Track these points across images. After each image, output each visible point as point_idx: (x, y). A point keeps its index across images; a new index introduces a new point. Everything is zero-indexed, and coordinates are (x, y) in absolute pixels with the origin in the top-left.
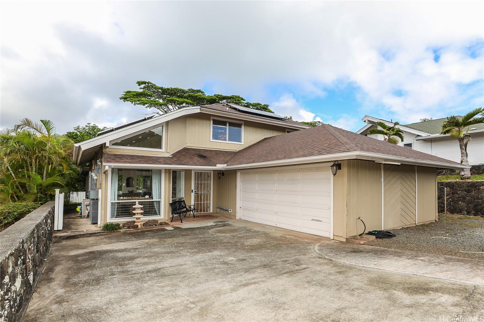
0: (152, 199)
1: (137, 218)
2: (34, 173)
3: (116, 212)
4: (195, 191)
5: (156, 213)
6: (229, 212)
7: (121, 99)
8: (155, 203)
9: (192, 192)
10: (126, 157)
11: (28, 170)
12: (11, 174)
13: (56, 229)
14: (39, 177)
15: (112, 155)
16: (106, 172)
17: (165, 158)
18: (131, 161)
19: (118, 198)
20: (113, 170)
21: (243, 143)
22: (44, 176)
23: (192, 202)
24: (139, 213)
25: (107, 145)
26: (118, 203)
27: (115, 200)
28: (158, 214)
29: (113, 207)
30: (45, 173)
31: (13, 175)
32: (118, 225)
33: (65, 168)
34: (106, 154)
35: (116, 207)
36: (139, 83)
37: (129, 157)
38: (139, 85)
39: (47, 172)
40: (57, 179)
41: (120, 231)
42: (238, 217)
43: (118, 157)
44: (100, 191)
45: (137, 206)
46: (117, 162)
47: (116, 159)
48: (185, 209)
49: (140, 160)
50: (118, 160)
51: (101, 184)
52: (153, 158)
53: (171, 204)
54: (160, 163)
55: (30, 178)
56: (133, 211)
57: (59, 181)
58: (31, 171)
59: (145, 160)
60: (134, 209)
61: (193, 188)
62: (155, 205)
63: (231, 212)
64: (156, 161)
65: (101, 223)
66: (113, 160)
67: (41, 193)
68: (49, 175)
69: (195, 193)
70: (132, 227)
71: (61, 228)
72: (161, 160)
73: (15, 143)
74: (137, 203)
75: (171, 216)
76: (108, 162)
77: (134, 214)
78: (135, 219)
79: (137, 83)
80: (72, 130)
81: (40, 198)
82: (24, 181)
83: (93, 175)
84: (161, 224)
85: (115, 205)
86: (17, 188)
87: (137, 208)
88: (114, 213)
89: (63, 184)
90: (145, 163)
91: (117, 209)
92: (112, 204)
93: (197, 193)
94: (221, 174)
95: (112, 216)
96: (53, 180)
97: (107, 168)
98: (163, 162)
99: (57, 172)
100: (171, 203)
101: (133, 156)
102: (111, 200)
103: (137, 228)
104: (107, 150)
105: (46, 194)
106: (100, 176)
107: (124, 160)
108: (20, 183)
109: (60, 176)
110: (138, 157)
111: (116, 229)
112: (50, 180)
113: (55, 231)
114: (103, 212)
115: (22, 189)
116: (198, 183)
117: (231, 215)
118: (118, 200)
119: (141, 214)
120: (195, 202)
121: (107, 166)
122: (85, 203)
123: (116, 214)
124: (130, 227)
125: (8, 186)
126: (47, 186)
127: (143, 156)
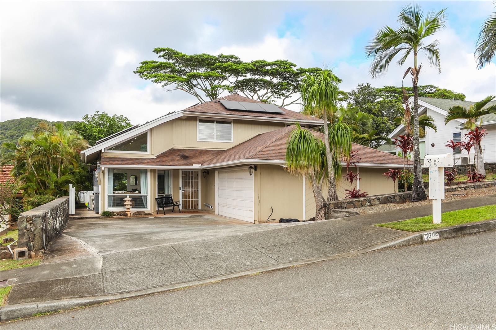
0: (141, 194)
1: (128, 208)
2: (51, 171)
3: (112, 203)
4: (183, 189)
5: (144, 206)
6: (211, 208)
7: (135, 72)
8: (143, 197)
9: (180, 190)
10: (118, 160)
11: (46, 169)
12: (34, 172)
13: (70, 213)
14: (54, 174)
15: (107, 158)
16: (103, 172)
17: (149, 159)
18: (121, 163)
19: (113, 192)
20: (109, 170)
21: (232, 141)
22: (59, 174)
23: (180, 198)
24: (129, 204)
25: (103, 151)
26: (113, 196)
27: (111, 194)
28: (146, 207)
29: (110, 199)
30: (59, 171)
31: (35, 173)
32: (113, 213)
33: (75, 166)
34: (103, 158)
35: (112, 199)
36: (157, 51)
37: (120, 159)
38: (157, 53)
39: (61, 170)
40: (69, 177)
41: (114, 217)
42: (216, 213)
43: (112, 159)
44: (100, 186)
45: (128, 198)
46: (110, 164)
47: (110, 161)
48: (172, 205)
49: (128, 162)
50: (111, 162)
51: (100, 181)
52: (139, 160)
53: (156, 199)
54: (144, 164)
55: (48, 176)
56: (124, 203)
57: (70, 178)
58: (49, 170)
59: (132, 162)
60: (125, 201)
61: (181, 186)
62: (143, 199)
63: (212, 208)
64: (141, 162)
65: (101, 211)
66: (108, 163)
67: (57, 189)
68: (63, 174)
69: (183, 191)
70: (123, 214)
71: (74, 213)
72: (145, 162)
73: (36, 146)
74: (128, 197)
75: (157, 209)
76: (104, 164)
77: (125, 205)
78: (126, 210)
79: (154, 51)
80: (81, 120)
81: (56, 193)
82: (44, 179)
83: (96, 173)
84: (146, 214)
85: (111, 198)
86: (39, 184)
87: (127, 200)
88: (111, 204)
89: (74, 182)
90: (131, 164)
91: (113, 200)
92: (109, 196)
93: (185, 191)
94: (206, 172)
95: (109, 206)
96: (66, 178)
97: (103, 169)
98: (146, 163)
99: (68, 170)
100: (157, 197)
101: (123, 158)
102: (108, 194)
103: (126, 215)
104: (103, 154)
105: (61, 190)
106: (100, 174)
107: (115, 163)
108: (40, 180)
109: (72, 173)
110: (127, 159)
111: (111, 216)
112: (64, 178)
113: (70, 215)
114: (102, 203)
115: (42, 185)
116: (186, 182)
117: (212, 211)
118: (113, 194)
119: (131, 205)
120: (183, 198)
121: (103, 167)
122: (92, 197)
123: (112, 205)
124: (122, 215)
125: (33, 183)
126: (61, 184)
127: (131, 159)
